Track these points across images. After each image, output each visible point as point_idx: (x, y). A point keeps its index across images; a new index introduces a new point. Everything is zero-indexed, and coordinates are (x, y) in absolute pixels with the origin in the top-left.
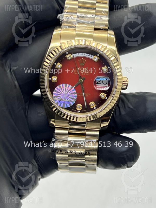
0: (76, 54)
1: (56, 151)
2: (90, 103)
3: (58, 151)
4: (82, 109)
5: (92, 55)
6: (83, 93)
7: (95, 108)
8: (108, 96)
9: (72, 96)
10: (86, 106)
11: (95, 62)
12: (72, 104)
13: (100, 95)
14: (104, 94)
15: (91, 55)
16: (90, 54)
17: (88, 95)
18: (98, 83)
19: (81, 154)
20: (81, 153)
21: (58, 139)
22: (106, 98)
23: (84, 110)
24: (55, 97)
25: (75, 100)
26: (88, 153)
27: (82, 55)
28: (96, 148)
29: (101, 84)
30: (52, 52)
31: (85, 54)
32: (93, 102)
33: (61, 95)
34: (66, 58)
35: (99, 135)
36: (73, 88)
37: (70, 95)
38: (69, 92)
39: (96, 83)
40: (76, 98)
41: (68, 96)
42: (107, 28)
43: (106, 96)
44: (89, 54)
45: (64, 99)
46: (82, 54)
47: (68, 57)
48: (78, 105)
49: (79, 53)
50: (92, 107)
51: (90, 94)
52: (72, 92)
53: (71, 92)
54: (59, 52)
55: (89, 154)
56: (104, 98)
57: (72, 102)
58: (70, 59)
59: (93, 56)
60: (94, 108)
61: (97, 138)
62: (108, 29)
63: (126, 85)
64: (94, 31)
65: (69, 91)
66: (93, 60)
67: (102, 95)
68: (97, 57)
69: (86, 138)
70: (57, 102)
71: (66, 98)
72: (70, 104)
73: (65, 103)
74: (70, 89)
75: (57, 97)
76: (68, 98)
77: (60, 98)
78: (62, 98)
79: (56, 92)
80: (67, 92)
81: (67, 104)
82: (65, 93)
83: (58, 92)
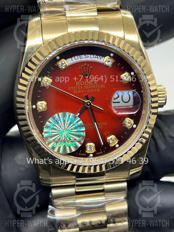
0: (74, 57)
1: (58, 226)
2: (109, 138)
3: (61, 226)
4: (95, 150)
5: (101, 57)
6: (95, 123)
7: (117, 146)
8: (136, 122)
9: (77, 132)
10: (103, 144)
11: (108, 67)
12: (79, 145)
13: (123, 123)
14: (129, 120)
16: (97, 55)
17: (104, 126)
19: (101, 224)
20: (101, 221)
21: (58, 206)
22: (135, 126)
23: (100, 151)
24: (47, 138)
25: (83, 138)
26: (112, 220)
27: (84, 58)
28: (125, 210)
29: (119, 102)
31: (89, 56)
32: (113, 137)
33: (58, 133)
34: (57, 67)
35: (126, 188)
38: (72, 125)
41: (70, 134)
42: (118, 6)
43: (133, 122)
44: (95, 56)
45: (63, 139)
46: (83, 56)
47: (60, 63)
48: (89, 144)
49: (79, 56)
50: (113, 145)
51: (106, 123)
52: (76, 125)
53: (74, 125)
54: (44, 58)
55: (114, 222)
56: (131, 127)
57: (79, 142)
58: (64, 68)
59: (103, 58)
60: (115, 145)
61: (124, 194)
62: (119, 8)
63: (164, 100)
64: (98, 14)
65: (70, 124)
66: (105, 64)
67: (127, 121)
68: (111, 58)
69: (105, 197)
70: (53, 146)
71: (68, 136)
72: (75, 146)
73: (66, 146)
74: (72, 121)
75: (51, 137)
76: (70, 136)
77: (57, 138)
78: (60, 138)
79: (49, 128)
80: (67, 125)
81: (70, 147)
82: (64, 128)
83: (52, 129)
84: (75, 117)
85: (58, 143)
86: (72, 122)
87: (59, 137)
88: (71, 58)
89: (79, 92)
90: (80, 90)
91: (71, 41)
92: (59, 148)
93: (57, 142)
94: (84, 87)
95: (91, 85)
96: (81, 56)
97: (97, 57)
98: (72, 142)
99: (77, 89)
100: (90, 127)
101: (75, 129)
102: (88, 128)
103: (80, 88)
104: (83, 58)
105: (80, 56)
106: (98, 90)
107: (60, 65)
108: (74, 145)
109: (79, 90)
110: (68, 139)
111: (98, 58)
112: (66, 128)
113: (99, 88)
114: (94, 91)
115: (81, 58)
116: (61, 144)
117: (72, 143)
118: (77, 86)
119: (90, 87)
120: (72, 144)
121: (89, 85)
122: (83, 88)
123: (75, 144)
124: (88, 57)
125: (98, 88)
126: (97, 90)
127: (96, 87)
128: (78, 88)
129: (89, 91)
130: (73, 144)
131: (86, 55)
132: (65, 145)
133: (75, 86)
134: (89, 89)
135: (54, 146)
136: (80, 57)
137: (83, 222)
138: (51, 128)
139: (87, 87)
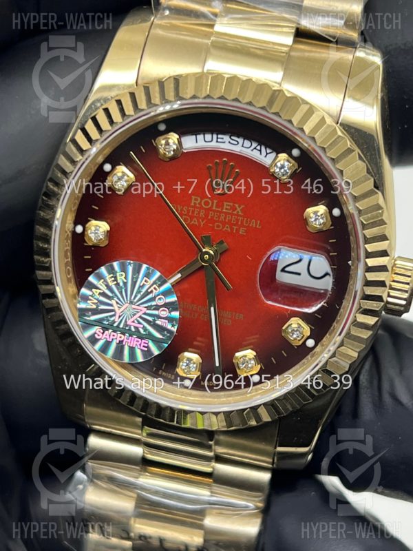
0: (202, 136)
2: (237, 354)
4: (198, 373)
5: (269, 151)
6: (212, 309)
7: (255, 379)
8: (318, 335)
10: (217, 365)
11: (278, 179)
13: (284, 328)
14: (299, 324)
15: (263, 148)
16: (260, 144)
17: (234, 321)
18: (287, 269)
21: (98, 478)
22: (311, 343)
24: (83, 312)
25: (169, 338)
27: (226, 143)
29: (299, 274)
30: (97, 117)
31: (240, 140)
32: (250, 353)
34: (156, 149)
35: (267, 487)
36: (167, 285)
37: (148, 312)
39: (279, 267)
40: (176, 327)
41: (140, 317)
43: (307, 333)
44: (255, 145)
45: (121, 326)
46: (226, 138)
47: (163, 142)
48: (187, 354)
49: (215, 136)
50: (244, 375)
51: (241, 316)
54: (123, 120)
56: (301, 342)
58: (170, 154)
59: (274, 154)
60: (251, 376)
62: (357, 41)
63: (405, 299)
65: (147, 293)
66: (272, 170)
67: (293, 326)
68: (291, 160)
69: (212, 492)
70: (93, 336)
71: (133, 322)
72: (146, 349)
73: (124, 343)
74: (152, 288)
75: (95, 312)
76: (139, 323)
77: (107, 317)
78: (114, 322)
79: (94, 290)
80: (139, 296)
81: (132, 350)
82: (130, 298)
83: (100, 294)
84: (162, 281)
85: (106, 332)
86: (152, 292)
87: (112, 319)
88: (196, 135)
89: (193, 222)
90: (198, 218)
91: (199, 95)
92: (107, 344)
93: (105, 329)
94: (209, 213)
95: (226, 213)
96: (219, 136)
97: (258, 148)
98: (142, 339)
99: (190, 214)
100: (199, 315)
101: (154, 309)
102: (196, 315)
103: (199, 213)
104: (224, 142)
105: (217, 134)
106: (242, 231)
107: (161, 145)
108: (144, 347)
109: (195, 219)
110: (133, 329)
111: (260, 151)
112: (135, 301)
113: (245, 227)
114: (232, 229)
115: (219, 140)
116: (113, 336)
117: (139, 340)
118: (192, 207)
119: (222, 217)
120: (140, 345)
121: (221, 212)
122: (207, 215)
123: (146, 345)
124: (236, 143)
125: (242, 225)
126: (238, 230)
127: (237, 220)
128: (193, 212)
129: (218, 226)
130: (143, 344)
131: (232, 137)
132: (121, 342)
133: (189, 205)
134: (218, 221)
135: (96, 336)
136: (217, 138)
137: (142, 534)
138: (99, 291)
139: (216, 216)
